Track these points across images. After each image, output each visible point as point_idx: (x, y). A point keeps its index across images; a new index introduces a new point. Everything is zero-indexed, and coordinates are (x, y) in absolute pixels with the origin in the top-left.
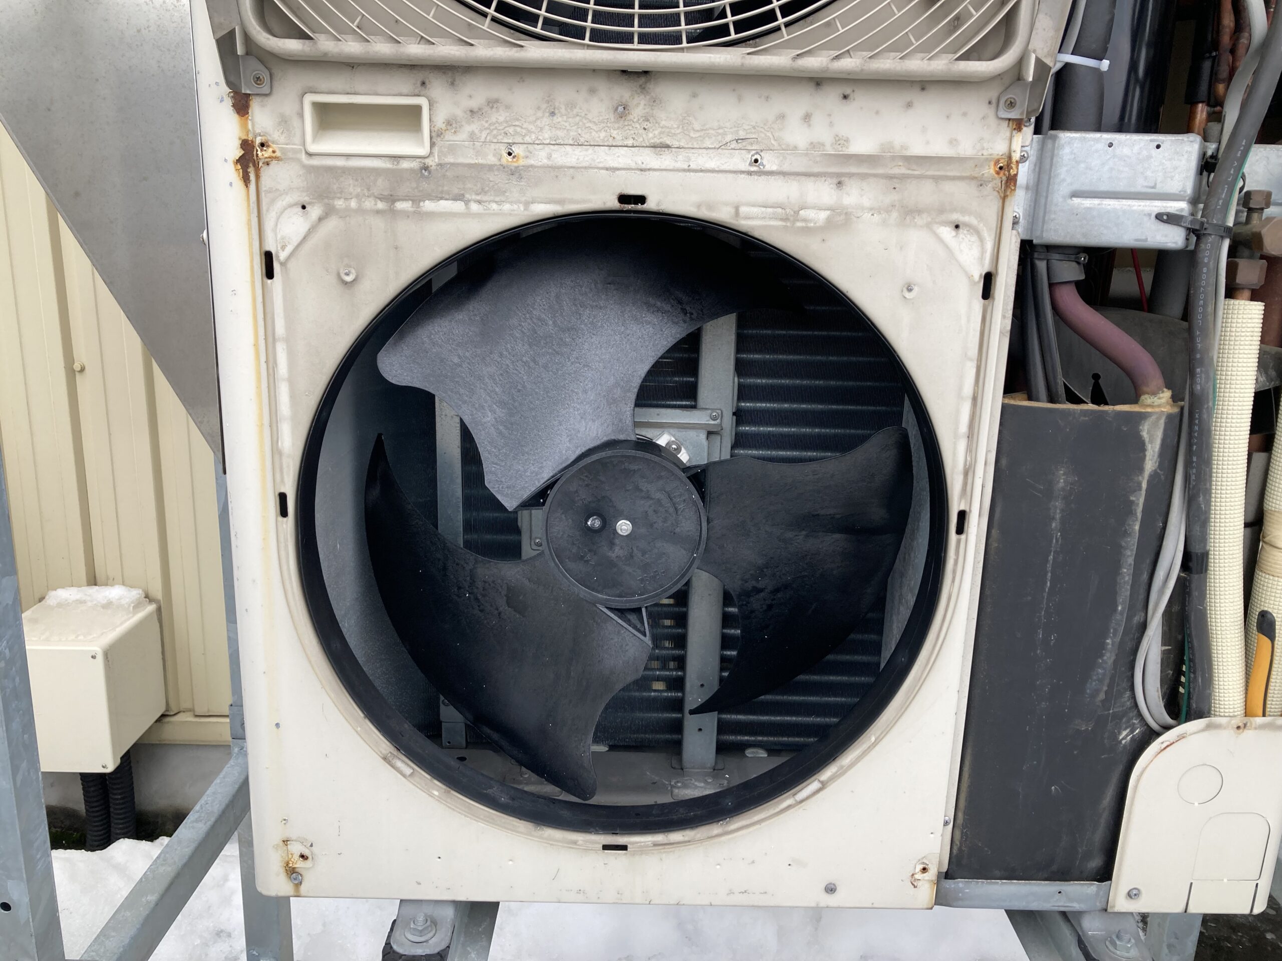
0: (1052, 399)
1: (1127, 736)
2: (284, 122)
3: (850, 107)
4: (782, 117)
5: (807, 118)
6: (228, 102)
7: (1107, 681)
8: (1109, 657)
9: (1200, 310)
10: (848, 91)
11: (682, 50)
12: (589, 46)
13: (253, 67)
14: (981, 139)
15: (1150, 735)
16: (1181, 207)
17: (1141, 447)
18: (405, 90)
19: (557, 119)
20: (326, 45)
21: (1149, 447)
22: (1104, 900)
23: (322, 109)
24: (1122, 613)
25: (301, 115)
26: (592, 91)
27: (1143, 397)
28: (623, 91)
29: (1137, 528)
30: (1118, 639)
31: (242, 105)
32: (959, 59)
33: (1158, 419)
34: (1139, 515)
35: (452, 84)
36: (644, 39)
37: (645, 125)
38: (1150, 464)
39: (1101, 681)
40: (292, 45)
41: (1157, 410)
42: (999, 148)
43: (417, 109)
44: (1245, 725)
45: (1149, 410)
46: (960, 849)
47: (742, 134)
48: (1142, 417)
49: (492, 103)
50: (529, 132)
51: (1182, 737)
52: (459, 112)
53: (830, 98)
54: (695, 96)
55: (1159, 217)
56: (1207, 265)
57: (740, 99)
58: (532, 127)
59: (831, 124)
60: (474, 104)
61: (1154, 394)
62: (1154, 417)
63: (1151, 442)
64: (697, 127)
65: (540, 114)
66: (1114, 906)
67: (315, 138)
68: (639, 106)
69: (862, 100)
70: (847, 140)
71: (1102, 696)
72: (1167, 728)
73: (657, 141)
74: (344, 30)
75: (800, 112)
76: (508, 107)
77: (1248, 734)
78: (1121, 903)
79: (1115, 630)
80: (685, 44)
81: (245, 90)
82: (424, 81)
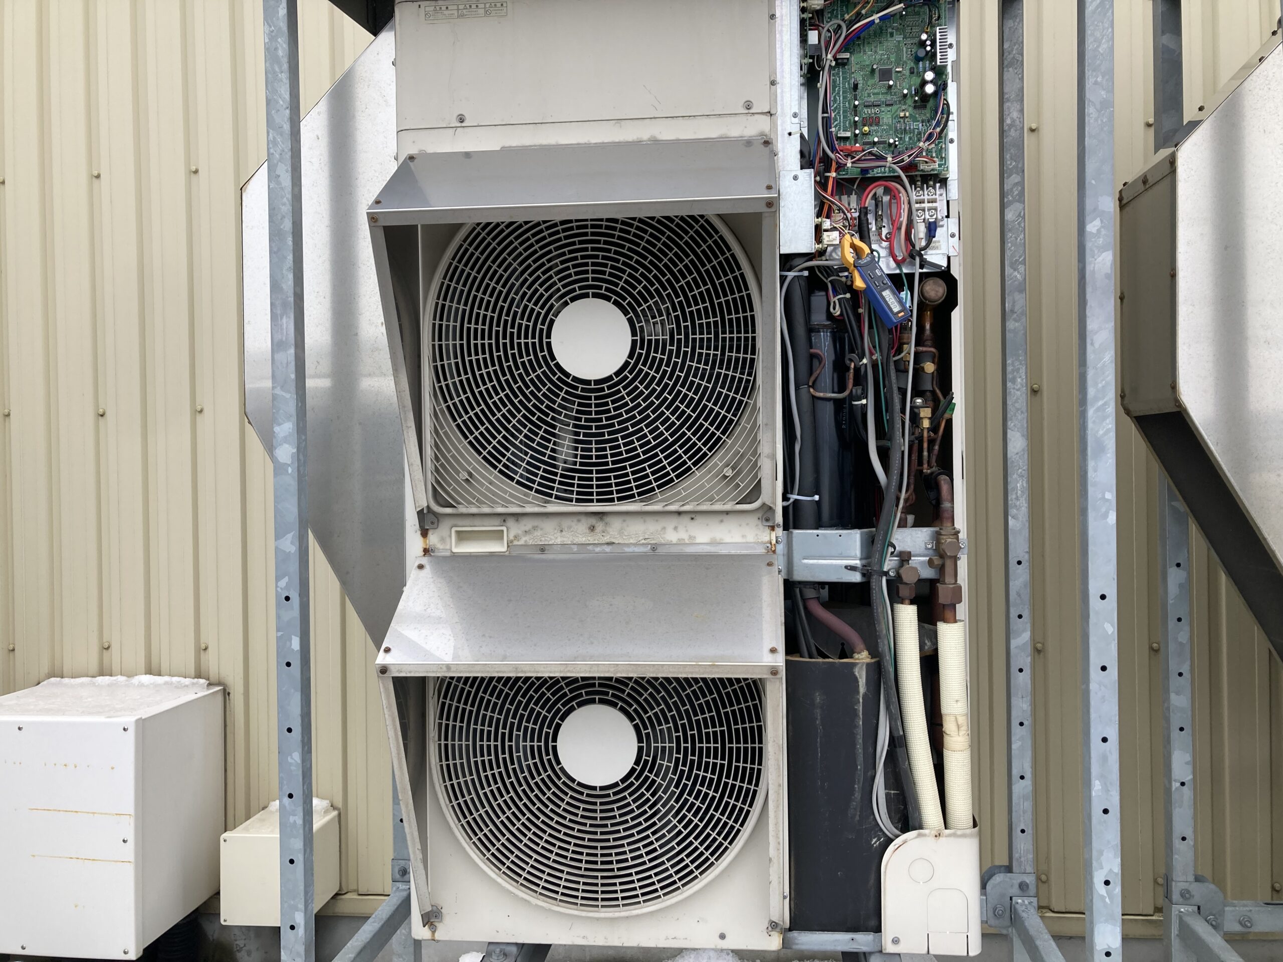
0: (811, 657)
1: (876, 842)
2: (442, 540)
3: (694, 523)
4: (664, 528)
5: (676, 528)
6: (419, 532)
7: (858, 810)
8: (857, 795)
9: (875, 611)
10: (693, 516)
11: (615, 505)
12: (575, 505)
13: (431, 517)
14: (757, 535)
15: (889, 841)
16: (857, 563)
17: (856, 680)
18: (497, 524)
19: (563, 533)
20: (462, 509)
21: (860, 680)
22: (879, 945)
23: (458, 532)
24: (860, 770)
25: (450, 536)
26: (579, 521)
27: (855, 655)
28: (592, 521)
29: (861, 723)
30: (861, 785)
31: (424, 533)
32: (737, 503)
33: (862, 666)
34: (861, 716)
35: (517, 520)
36: (598, 501)
37: (603, 534)
38: (862, 689)
39: (855, 809)
40: (448, 510)
41: (861, 661)
42: (767, 539)
43: (502, 531)
44: (940, 834)
45: (857, 661)
46: (794, 913)
47: (647, 536)
48: (854, 665)
49: (535, 528)
50: (551, 539)
51: (905, 842)
52: (520, 532)
53: (686, 519)
54: (624, 521)
55: (846, 567)
56: (875, 589)
57: (645, 521)
58: (553, 537)
59: (687, 531)
60: (527, 529)
61: (859, 653)
62: (860, 665)
63: (861, 678)
64: (626, 534)
65: (556, 531)
66: (885, 949)
67: (456, 546)
68: (600, 526)
69: (699, 519)
70: (695, 537)
71: (857, 818)
72: (897, 836)
73: (608, 541)
74: (470, 503)
75: (672, 526)
76: (542, 529)
77: (941, 839)
78: (890, 948)
79: (858, 780)
80: (616, 502)
81: (427, 527)
82: (504, 521)
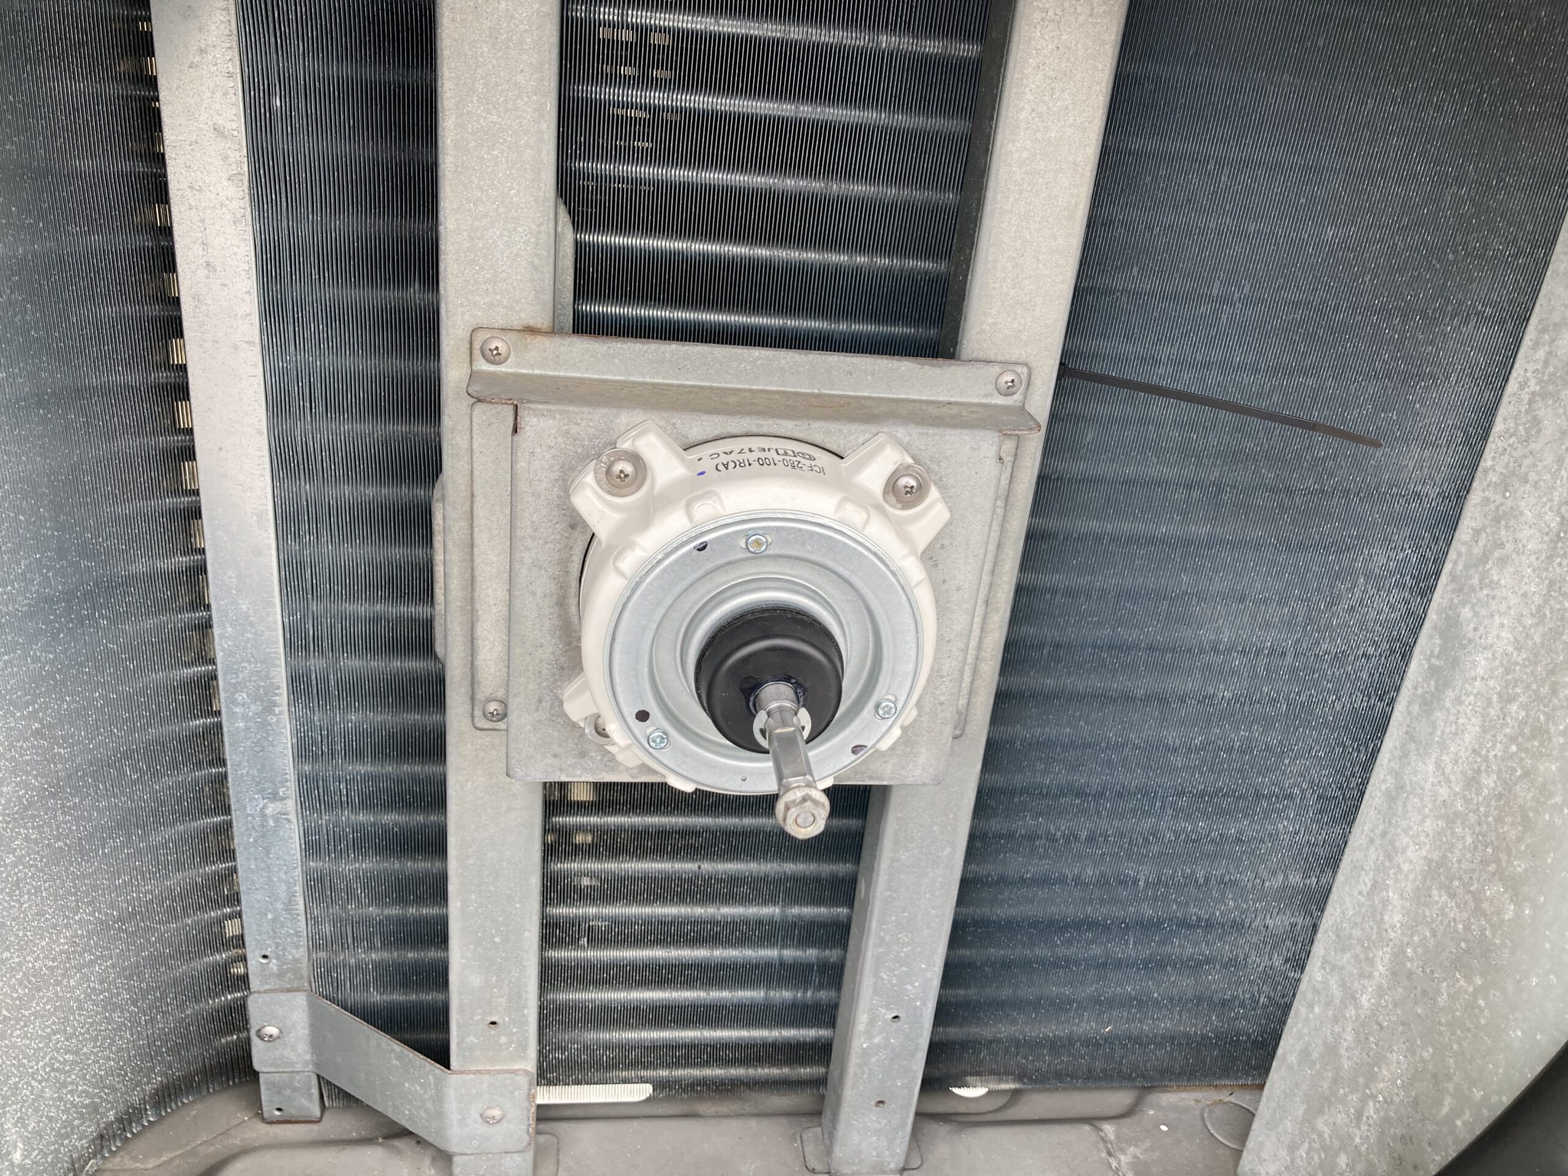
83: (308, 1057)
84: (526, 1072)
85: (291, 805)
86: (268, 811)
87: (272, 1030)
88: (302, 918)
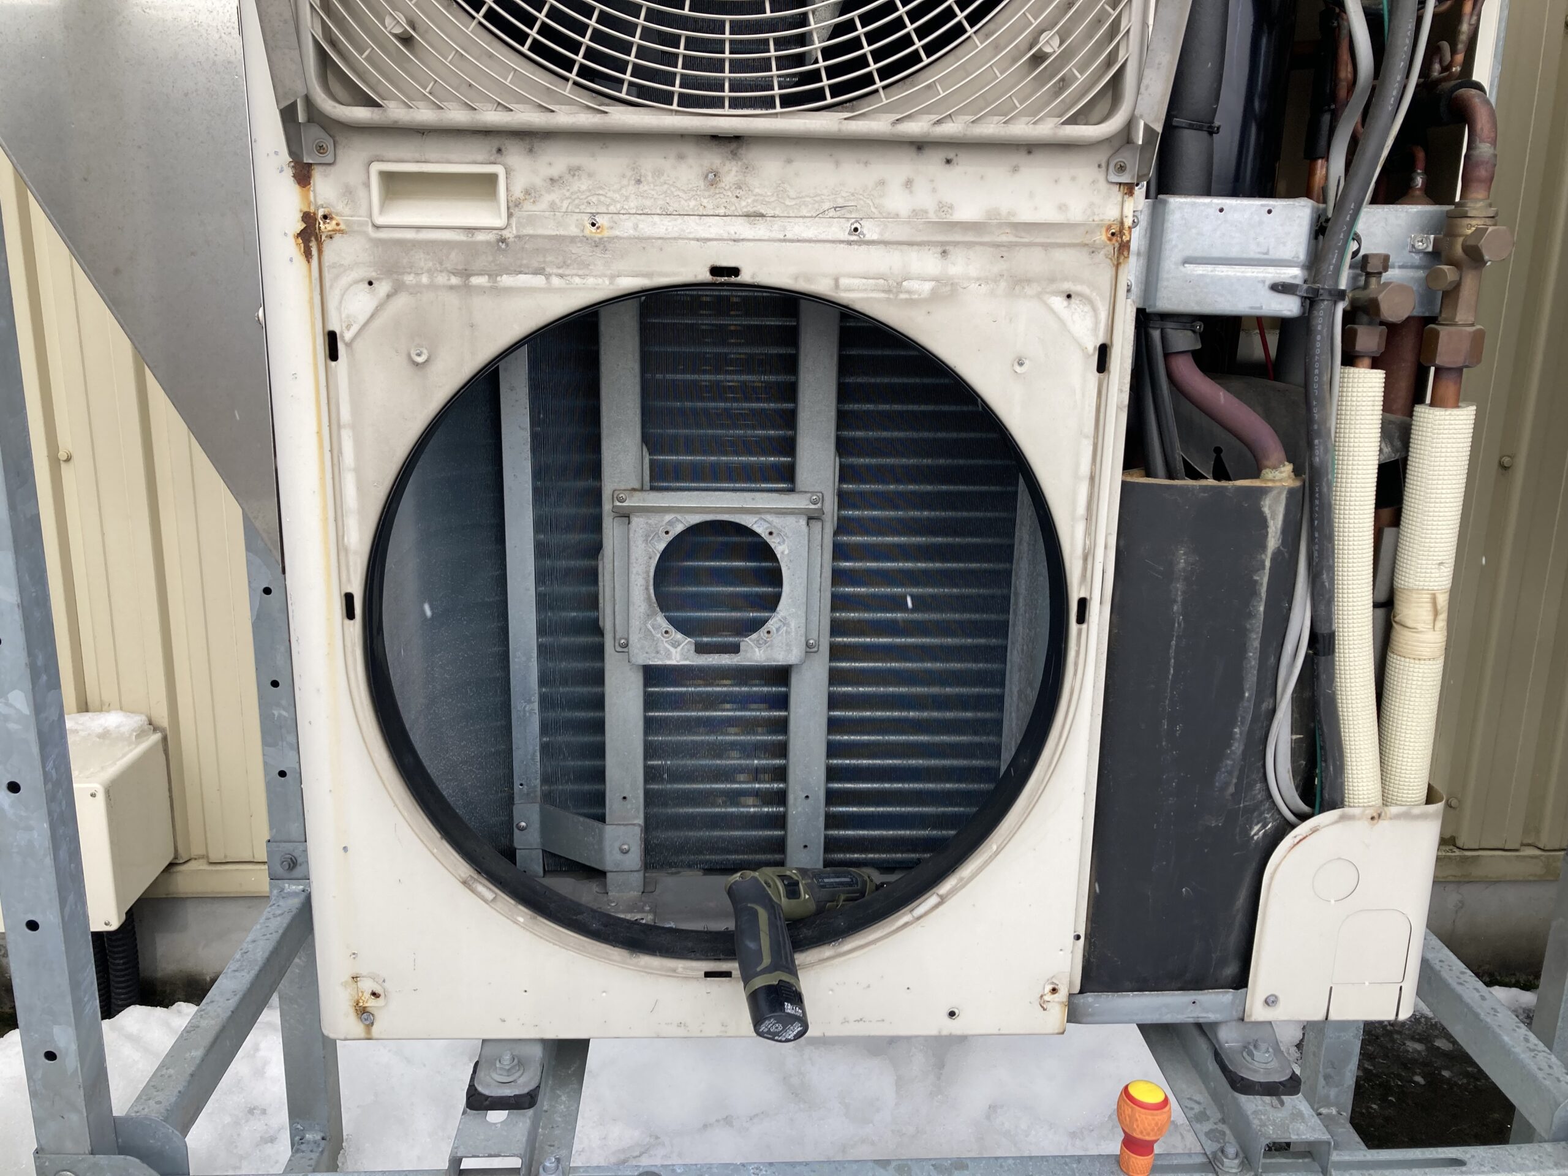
0: (1170, 476)
1: (1259, 831)
2: (348, 192)
3: (954, 172)
4: (882, 183)
5: (909, 184)
6: (289, 173)
7: (1236, 773)
8: (1237, 747)
9: (1316, 379)
10: (951, 155)
11: (775, 115)
12: (677, 112)
13: (316, 134)
14: (1092, 204)
15: (1284, 828)
16: (1295, 274)
17: (1263, 523)
18: (481, 156)
19: (644, 187)
20: (395, 112)
21: (1271, 523)
22: (1241, 1008)
23: (388, 178)
24: (1249, 700)
25: (367, 185)
26: (681, 157)
27: (1264, 472)
28: (713, 158)
29: (1262, 609)
30: (1246, 728)
31: (303, 175)
32: (1064, 123)
33: (1280, 493)
34: (1264, 595)
35: (531, 151)
36: (735, 103)
37: (738, 192)
38: (1273, 541)
39: (1230, 773)
40: (361, 114)
41: (1278, 484)
42: (1111, 213)
43: (493, 177)
44: (1379, 815)
45: (1270, 484)
46: (1091, 961)
47: (840, 202)
48: (1263, 492)
49: (574, 171)
50: (614, 201)
51: (1314, 830)
52: (538, 181)
53: (932, 163)
54: (789, 161)
55: (1272, 285)
56: (1320, 332)
57: (837, 164)
58: (617, 196)
59: (934, 190)
60: (555, 172)
61: (1275, 468)
62: (1274, 493)
63: (1274, 519)
64: (792, 194)
65: (625, 182)
66: (1250, 1016)
67: (382, 210)
68: (731, 172)
69: (966, 163)
70: (951, 207)
71: (1231, 789)
72: (1301, 820)
73: (751, 210)
74: (415, 96)
75: (902, 178)
76: (590, 175)
77: (1383, 824)
78: (1258, 1012)
79: (1243, 718)
80: (778, 109)
81: (307, 160)
82: (499, 150)
83: (539, 840)
84: (639, 825)
85: (536, 706)
86: (527, 708)
87: (523, 824)
88: (539, 764)
